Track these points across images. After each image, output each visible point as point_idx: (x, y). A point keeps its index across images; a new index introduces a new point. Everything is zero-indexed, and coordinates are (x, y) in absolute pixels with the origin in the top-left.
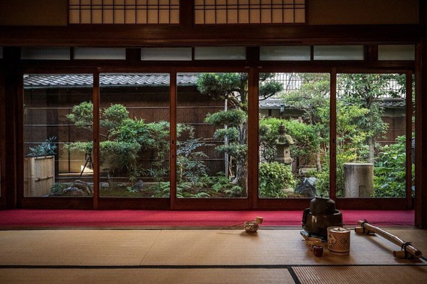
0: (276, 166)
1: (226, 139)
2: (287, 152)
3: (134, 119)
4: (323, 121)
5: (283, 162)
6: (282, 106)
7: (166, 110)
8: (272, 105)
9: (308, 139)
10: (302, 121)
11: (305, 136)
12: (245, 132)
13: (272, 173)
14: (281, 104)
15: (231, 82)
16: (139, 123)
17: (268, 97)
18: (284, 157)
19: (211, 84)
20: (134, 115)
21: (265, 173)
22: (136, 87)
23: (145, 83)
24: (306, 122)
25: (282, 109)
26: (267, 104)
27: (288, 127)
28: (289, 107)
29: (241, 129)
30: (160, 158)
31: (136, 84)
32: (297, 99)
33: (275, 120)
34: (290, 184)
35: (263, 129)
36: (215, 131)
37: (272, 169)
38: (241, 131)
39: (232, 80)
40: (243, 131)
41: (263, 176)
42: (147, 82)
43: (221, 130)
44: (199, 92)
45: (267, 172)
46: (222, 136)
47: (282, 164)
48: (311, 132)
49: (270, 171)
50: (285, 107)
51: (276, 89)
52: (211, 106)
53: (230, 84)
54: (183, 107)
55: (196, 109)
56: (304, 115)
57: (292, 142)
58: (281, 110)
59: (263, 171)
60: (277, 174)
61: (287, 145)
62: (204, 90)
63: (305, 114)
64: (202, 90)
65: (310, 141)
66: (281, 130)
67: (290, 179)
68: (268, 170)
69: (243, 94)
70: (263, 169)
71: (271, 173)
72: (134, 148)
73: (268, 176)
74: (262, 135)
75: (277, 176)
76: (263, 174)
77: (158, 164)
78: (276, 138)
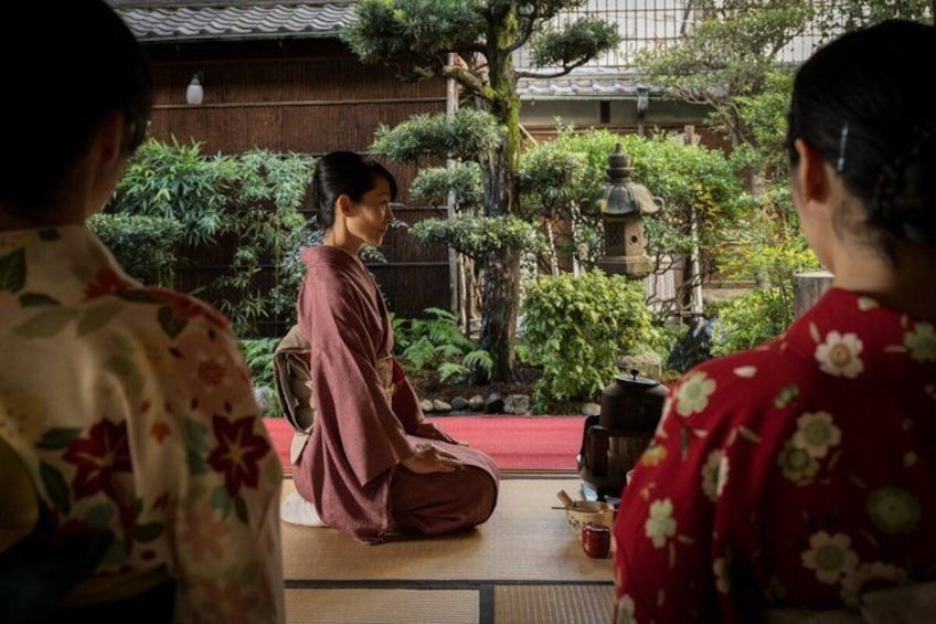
0: (594, 284)
1: (452, 199)
2: (634, 239)
3: (170, 143)
4: (760, 139)
5: (622, 269)
6: (641, 90)
7: (268, 111)
8: (611, 89)
9: (707, 196)
10: (696, 138)
11: (699, 187)
12: (501, 176)
13: (581, 306)
14: (641, 86)
15: (445, 25)
16: (186, 155)
17: (573, 67)
18: (624, 254)
19: (388, 34)
20: (170, 131)
21: (558, 309)
22: (176, 43)
23: (203, 32)
24: (711, 140)
25: (642, 101)
26: (596, 86)
27: (644, 161)
28: (662, 93)
29: (492, 167)
30: (245, 262)
31: (177, 33)
32: (685, 69)
33: (604, 138)
34: (643, 340)
35: (558, 168)
36: (416, 174)
37: (580, 293)
38: (493, 174)
39: (450, 20)
40: (497, 174)
41: (553, 317)
42: (208, 28)
43: (437, 171)
44: (356, 56)
45: (565, 302)
46: (437, 190)
47: (617, 277)
48: (720, 174)
49: (575, 299)
50: (651, 95)
51: (596, 41)
52: (404, 96)
53: (444, 33)
54: (320, 102)
55: (358, 107)
56: (709, 117)
57: (649, 206)
58: (639, 104)
59: (552, 301)
60: (596, 310)
61: (635, 214)
62: (370, 51)
63: (713, 115)
64: (362, 50)
65: (716, 200)
66: (616, 171)
67: (640, 325)
68: (569, 298)
69: (495, 58)
70: (553, 294)
71: (577, 310)
72: (158, 233)
73: (568, 318)
74: (556, 186)
75: (595, 316)
76: (554, 311)
77: (240, 281)
78: (601, 195)
